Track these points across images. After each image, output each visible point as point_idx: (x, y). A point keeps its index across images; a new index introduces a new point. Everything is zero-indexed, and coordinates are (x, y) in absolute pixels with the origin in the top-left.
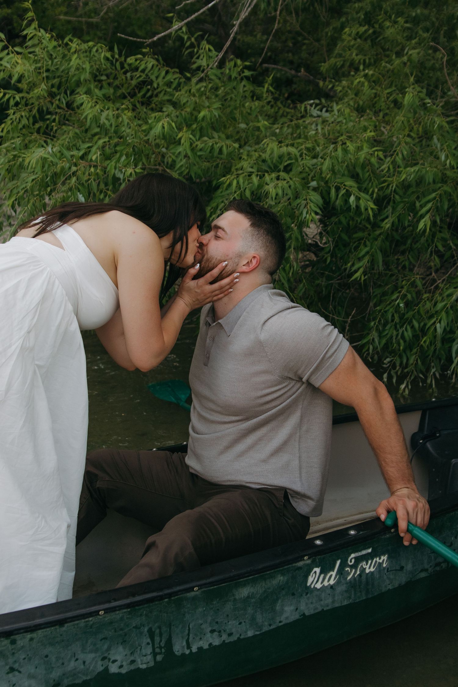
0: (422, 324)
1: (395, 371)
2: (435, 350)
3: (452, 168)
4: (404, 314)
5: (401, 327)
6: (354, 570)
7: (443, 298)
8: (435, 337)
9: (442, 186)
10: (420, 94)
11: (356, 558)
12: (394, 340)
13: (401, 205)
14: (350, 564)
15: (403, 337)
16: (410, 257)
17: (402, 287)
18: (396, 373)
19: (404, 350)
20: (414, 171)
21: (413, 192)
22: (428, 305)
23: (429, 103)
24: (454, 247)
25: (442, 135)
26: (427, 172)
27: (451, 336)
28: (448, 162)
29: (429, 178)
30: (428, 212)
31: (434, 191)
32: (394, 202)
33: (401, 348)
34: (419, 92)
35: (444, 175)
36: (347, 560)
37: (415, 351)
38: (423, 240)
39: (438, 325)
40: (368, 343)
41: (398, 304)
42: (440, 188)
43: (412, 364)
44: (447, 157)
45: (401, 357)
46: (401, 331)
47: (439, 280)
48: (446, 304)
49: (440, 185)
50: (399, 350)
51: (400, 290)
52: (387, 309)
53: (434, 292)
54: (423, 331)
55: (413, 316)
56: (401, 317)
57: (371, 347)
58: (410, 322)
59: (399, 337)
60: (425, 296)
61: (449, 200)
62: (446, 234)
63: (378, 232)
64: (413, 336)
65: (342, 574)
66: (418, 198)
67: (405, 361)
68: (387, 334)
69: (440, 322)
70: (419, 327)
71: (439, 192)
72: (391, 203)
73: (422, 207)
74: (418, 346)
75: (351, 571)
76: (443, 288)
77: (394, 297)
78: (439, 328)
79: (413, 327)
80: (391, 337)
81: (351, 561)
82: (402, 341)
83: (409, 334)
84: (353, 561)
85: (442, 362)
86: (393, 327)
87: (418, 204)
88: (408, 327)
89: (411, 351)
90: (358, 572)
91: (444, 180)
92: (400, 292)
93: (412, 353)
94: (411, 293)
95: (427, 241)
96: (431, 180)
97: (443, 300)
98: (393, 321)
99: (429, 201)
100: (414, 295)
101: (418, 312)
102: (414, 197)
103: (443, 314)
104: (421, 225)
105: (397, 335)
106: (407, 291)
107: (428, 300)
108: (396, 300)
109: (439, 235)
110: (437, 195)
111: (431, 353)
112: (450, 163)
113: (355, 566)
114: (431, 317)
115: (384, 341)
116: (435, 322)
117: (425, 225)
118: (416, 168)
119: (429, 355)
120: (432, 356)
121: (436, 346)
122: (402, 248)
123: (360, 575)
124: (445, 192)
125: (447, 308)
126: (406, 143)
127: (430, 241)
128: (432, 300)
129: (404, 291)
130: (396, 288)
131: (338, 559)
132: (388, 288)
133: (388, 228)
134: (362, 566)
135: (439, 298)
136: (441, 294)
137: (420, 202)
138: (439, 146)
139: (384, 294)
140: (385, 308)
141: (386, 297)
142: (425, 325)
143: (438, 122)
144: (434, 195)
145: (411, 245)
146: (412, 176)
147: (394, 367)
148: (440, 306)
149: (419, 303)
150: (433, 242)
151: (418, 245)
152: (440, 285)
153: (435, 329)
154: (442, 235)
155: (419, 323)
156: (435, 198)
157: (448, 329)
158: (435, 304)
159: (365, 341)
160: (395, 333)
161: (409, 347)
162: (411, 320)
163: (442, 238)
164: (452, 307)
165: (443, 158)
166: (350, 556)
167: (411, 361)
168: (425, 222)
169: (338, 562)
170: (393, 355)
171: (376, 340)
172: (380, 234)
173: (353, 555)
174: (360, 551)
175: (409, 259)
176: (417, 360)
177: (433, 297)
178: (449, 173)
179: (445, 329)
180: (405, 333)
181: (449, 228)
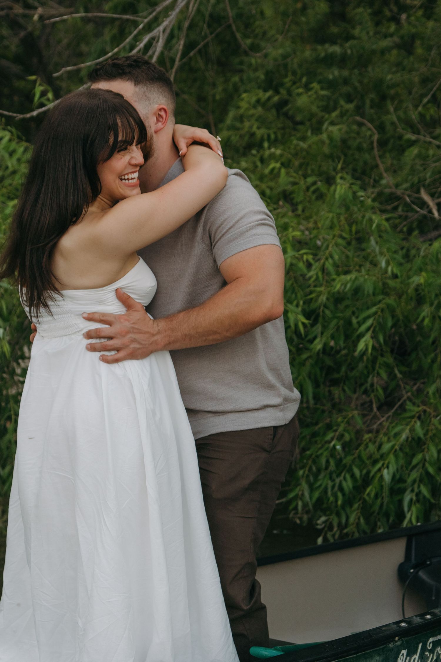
0: (364, 472)
1: (332, 533)
2: (382, 504)
3: (395, 276)
4: (341, 460)
5: (339, 475)
6: (432, 655)
7: (389, 438)
8: (382, 487)
9: (384, 299)
10: (353, 186)
11: (433, 642)
12: (329, 493)
13: (335, 322)
14: (429, 648)
15: (341, 489)
16: (346, 388)
17: (338, 425)
18: (333, 536)
19: (343, 507)
20: (351, 279)
21: (347, 307)
22: (372, 448)
23: (362, 197)
24: (399, 375)
25: (380, 236)
26: (365, 280)
27: (401, 485)
28: (390, 269)
29: (369, 288)
30: (368, 329)
31: (374, 305)
32: (324, 318)
33: (339, 502)
34: (352, 184)
35: (385, 284)
36: (427, 644)
37: (356, 506)
38: (361, 366)
39: (385, 472)
40: (296, 497)
41: (334, 446)
42: (380, 302)
43: (353, 524)
44: (388, 263)
45: (338, 514)
46: (337, 481)
47: (383, 417)
48: (393, 447)
49: (380, 297)
50: (336, 506)
51: (335, 428)
52: (320, 452)
53: (378, 432)
54: (367, 481)
55: (353, 461)
56: (339, 462)
57: (300, 503)
58: (350, 470)
59: (336, 488)
60: (367, 436)
61: (393, 316)
62: (389, 359)
63: (304, 356)
64: (354, 487)
65: (422, 658)
66: (353, 313)
67: (344, 520)
68: (320, 486)
69: (388, 467)
70: (361, 476)
71: (381, 305)
72: (321, 320)
73: (360, 324)
74: (360, 500)
75: (430, 655)
76: (388, 427)
77: (328, 437)
78: (387, 475)
79: (353, 476)
80: (326, 489)
81: (429, 646)
82: (340, 495)
83: (348, 485)
84: (431, 645)
85: (391, 519)
86: (328, 476)
87: (354, 321)
88: (348, 477)
89: (351, 506)
90: (435, 658)
91: (385, 291)
92: (336, 431)
93: (353, 509)
94: (349, 433)
95: (366, 367)
96: (371, 292)
97: (389, 440)
98: (326, 468)
99: (369, 317)
100: (353, 435)
101: (359, 457)
102: (348, 313)
103: (392, 457)
104: (361, 346)
105: (333, 487)
106: (345, 430)
107: (370, 440)
108: (329, 442)
109: (381, 360)
110: (379, 308)
111: (376, 508)
112: (392, 271)
113: (432, 651)
114: (375, 462)
115: (316, 495)
116: (380, 470)
117: (367, 346)
118: (353, 276)
119: (374, 512)
120: (378, 514)
121: (383, 498)
122: (336, 376)
123: (436, 660)
124: (388, 306)
125: (396, 450)
126: (337, 245)
127: (370, 366)
128: (375, 442)
129: (341, 429)
130: (329, 427)
131: (420, 643)
132: (319, 428)
133: (319, 350)
134: (438, 652)
135: (385, 439)
136: (386, 434)
137: (357, 317)
138: (377, 249)
139: (314, 435)
140: (317, 452)
141: (318, 439)
142: (368, 472)
143: (376, 221)
144: (374, 309)
145: (346, 372)
146: (349, 286)
147: (331, 528)
148: (386, 447)
149: (359, 445)
150: (374, 369)
151: (355, 373)
152: (384, 423)
153: (382, 476)
154: (385, 359)
155: (361, 471)
156: (376, 313)
157: (398, 476)
158: (380, 447)
159: (291, 495)
160: (330, 484)
161: (349, 502)
162: (351, 466)
163: (385, 362)
164: (401, 449)
165: (383, 264)
166: (428, 640)
167: (352, 519)
168: (365, 341)
169: (420, 645)
170: (328, 513)
171: (307, 494)
172: (307, 359)
173: (431, 640)
174: (436, 636)
175: (344, 391)
176: (359, 519)
177: (375, 437)
178: (391, 283)
179: (394, 476)
180: (344, 484)
181: (392, 351)
